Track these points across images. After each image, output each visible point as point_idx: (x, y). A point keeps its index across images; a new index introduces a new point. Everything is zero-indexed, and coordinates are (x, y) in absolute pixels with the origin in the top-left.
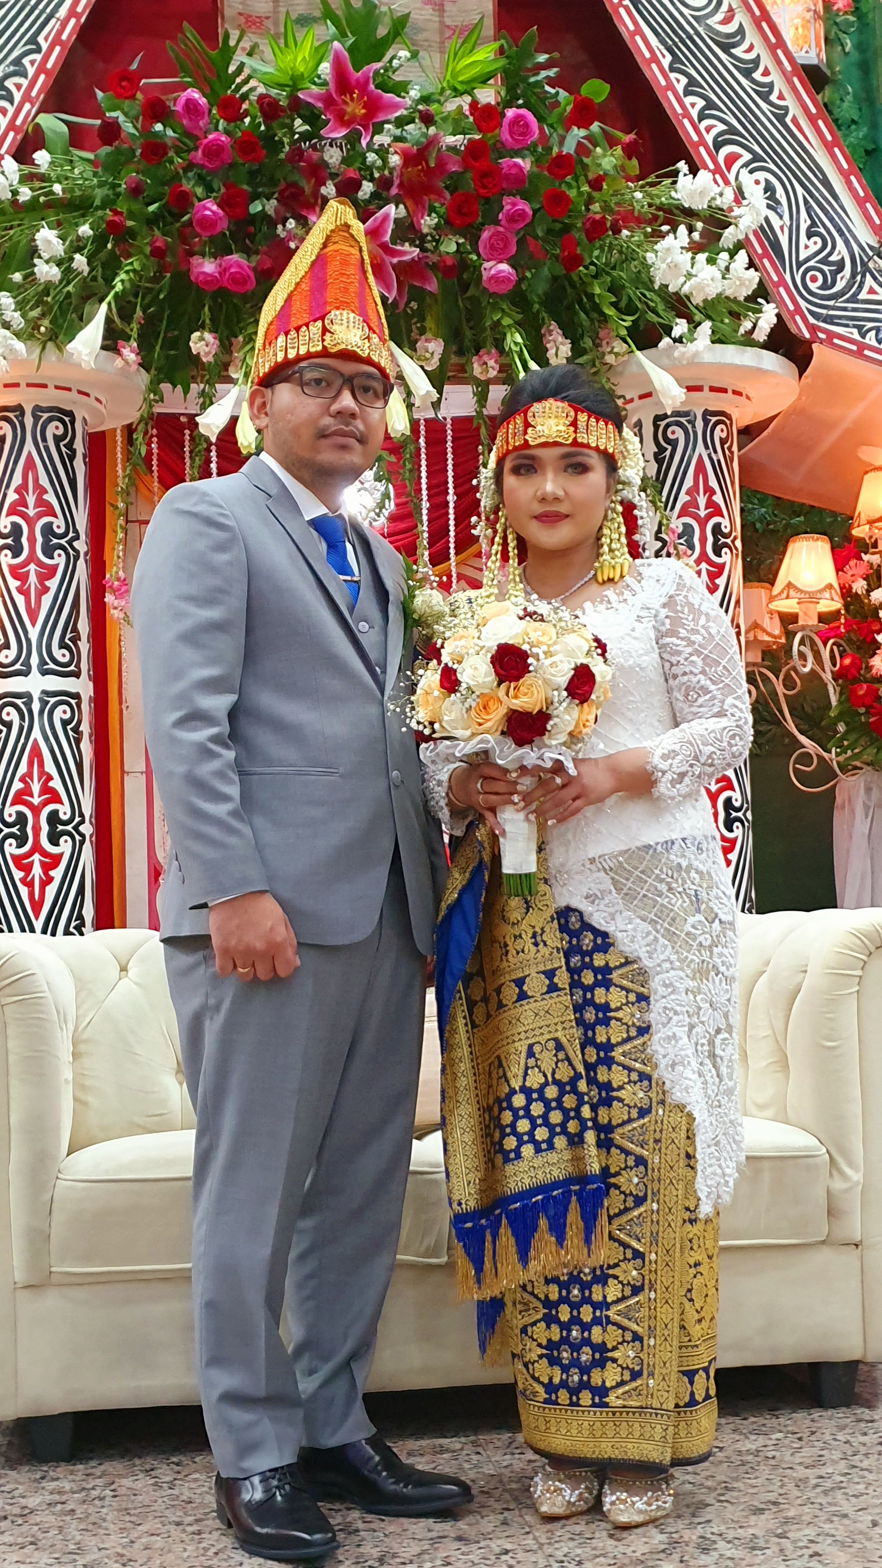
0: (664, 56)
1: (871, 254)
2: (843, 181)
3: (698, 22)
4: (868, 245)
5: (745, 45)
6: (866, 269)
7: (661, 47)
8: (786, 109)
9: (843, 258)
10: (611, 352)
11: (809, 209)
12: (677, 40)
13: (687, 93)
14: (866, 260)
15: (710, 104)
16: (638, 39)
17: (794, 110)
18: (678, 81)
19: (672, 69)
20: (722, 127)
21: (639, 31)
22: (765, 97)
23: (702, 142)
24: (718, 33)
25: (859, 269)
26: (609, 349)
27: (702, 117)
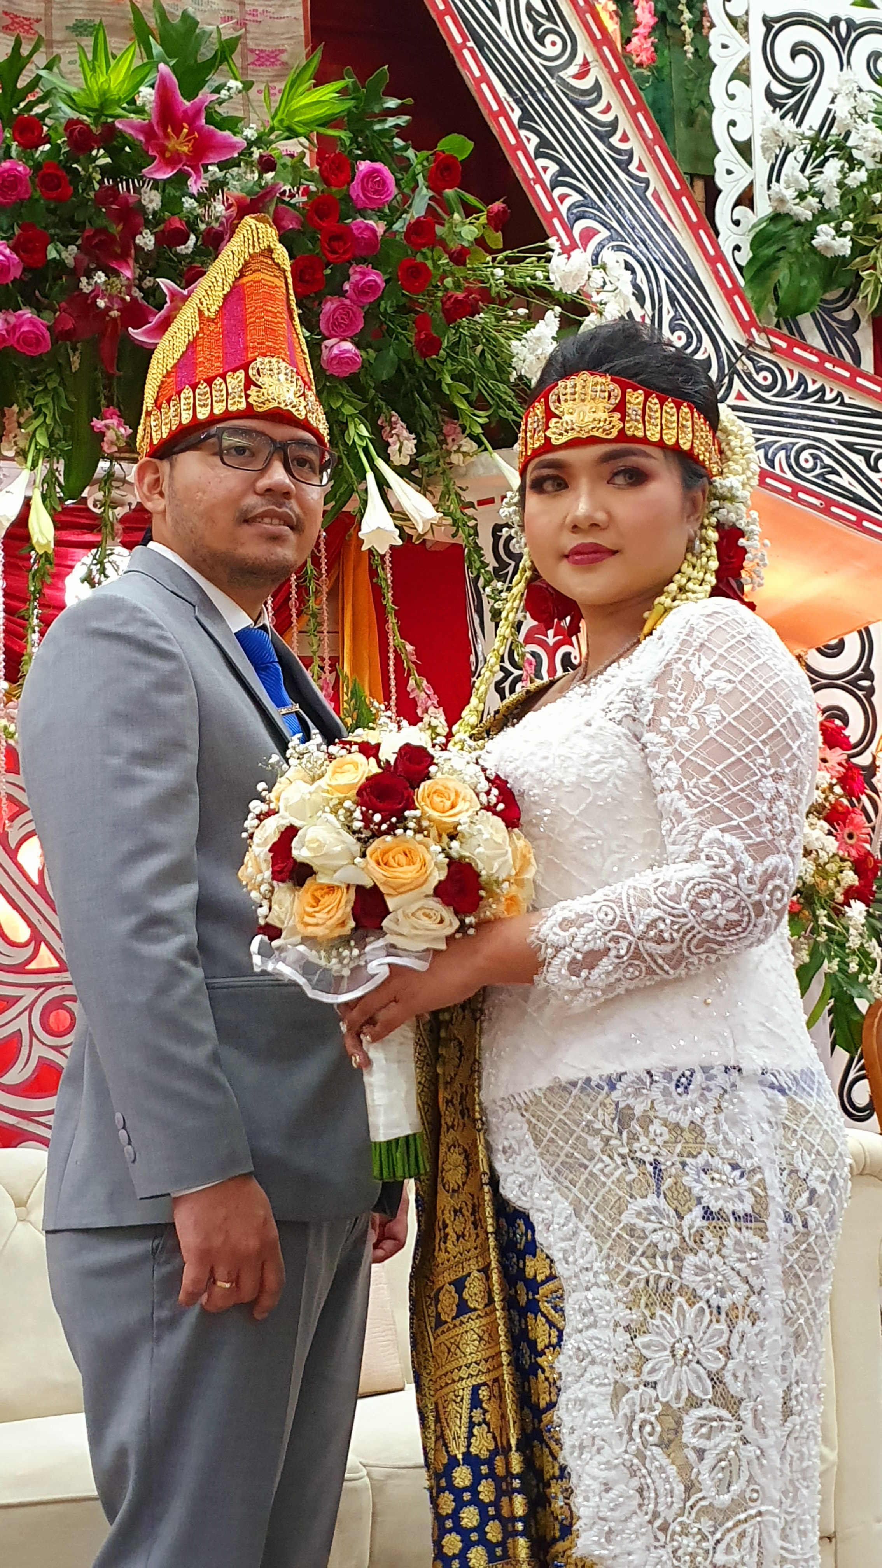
0: (513, 110)
1: (739, 353)
2: (709, 269)
3: (552, 76)
4: (737, 344)
5: (602, 105)
6: (734, 371)
7: (510, 99)
8: (647, 182)
9: (709, 357)
10: (458, 451)
11: (673, 299)
12: (527, 92)
13: (539, 154)
14: (734, 360)
15: (564, 170)
16: (484, 86)
17: (656, 183)
18: (529, 140)
19: (522, 126)
20: (576, 197)
21: (485, 78)
22: (624, 166)
23: (556, 212)
24: (573, 89)
25: (726, 371)
26: (455, 448)
27: (555, 184)
